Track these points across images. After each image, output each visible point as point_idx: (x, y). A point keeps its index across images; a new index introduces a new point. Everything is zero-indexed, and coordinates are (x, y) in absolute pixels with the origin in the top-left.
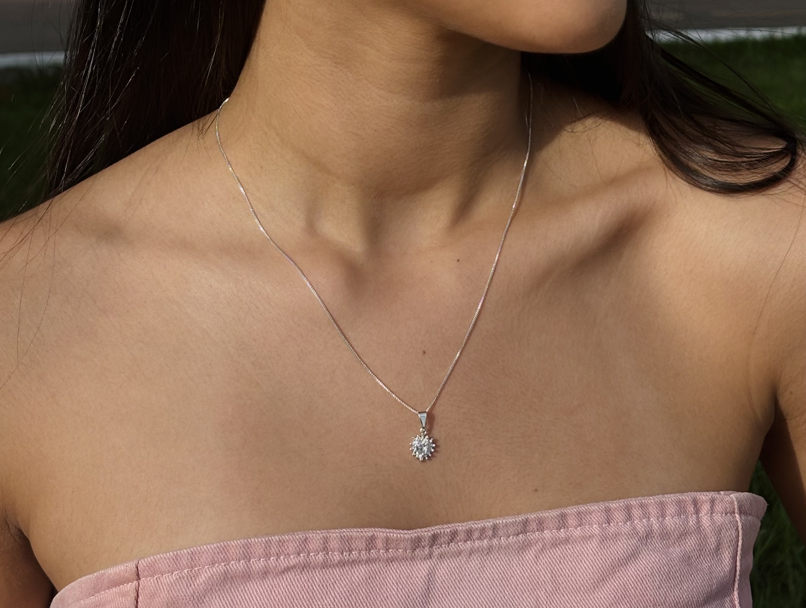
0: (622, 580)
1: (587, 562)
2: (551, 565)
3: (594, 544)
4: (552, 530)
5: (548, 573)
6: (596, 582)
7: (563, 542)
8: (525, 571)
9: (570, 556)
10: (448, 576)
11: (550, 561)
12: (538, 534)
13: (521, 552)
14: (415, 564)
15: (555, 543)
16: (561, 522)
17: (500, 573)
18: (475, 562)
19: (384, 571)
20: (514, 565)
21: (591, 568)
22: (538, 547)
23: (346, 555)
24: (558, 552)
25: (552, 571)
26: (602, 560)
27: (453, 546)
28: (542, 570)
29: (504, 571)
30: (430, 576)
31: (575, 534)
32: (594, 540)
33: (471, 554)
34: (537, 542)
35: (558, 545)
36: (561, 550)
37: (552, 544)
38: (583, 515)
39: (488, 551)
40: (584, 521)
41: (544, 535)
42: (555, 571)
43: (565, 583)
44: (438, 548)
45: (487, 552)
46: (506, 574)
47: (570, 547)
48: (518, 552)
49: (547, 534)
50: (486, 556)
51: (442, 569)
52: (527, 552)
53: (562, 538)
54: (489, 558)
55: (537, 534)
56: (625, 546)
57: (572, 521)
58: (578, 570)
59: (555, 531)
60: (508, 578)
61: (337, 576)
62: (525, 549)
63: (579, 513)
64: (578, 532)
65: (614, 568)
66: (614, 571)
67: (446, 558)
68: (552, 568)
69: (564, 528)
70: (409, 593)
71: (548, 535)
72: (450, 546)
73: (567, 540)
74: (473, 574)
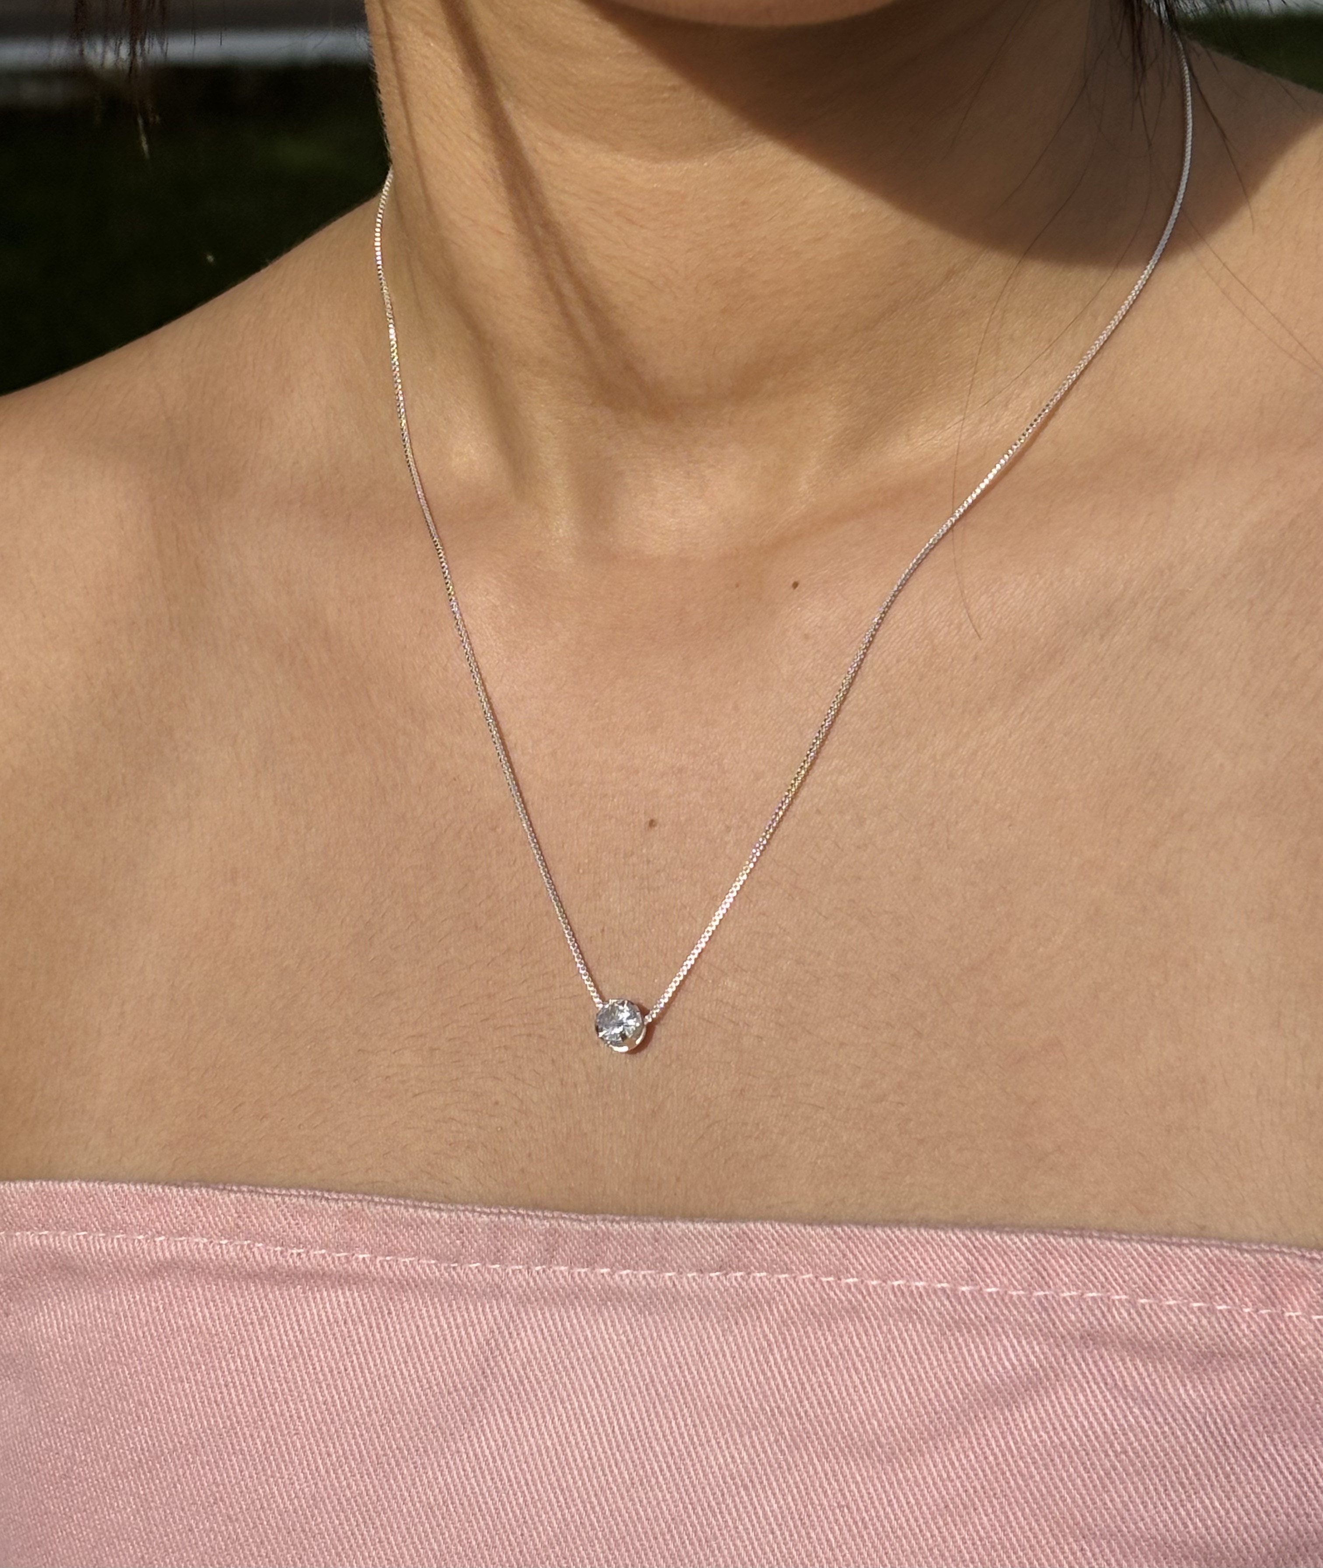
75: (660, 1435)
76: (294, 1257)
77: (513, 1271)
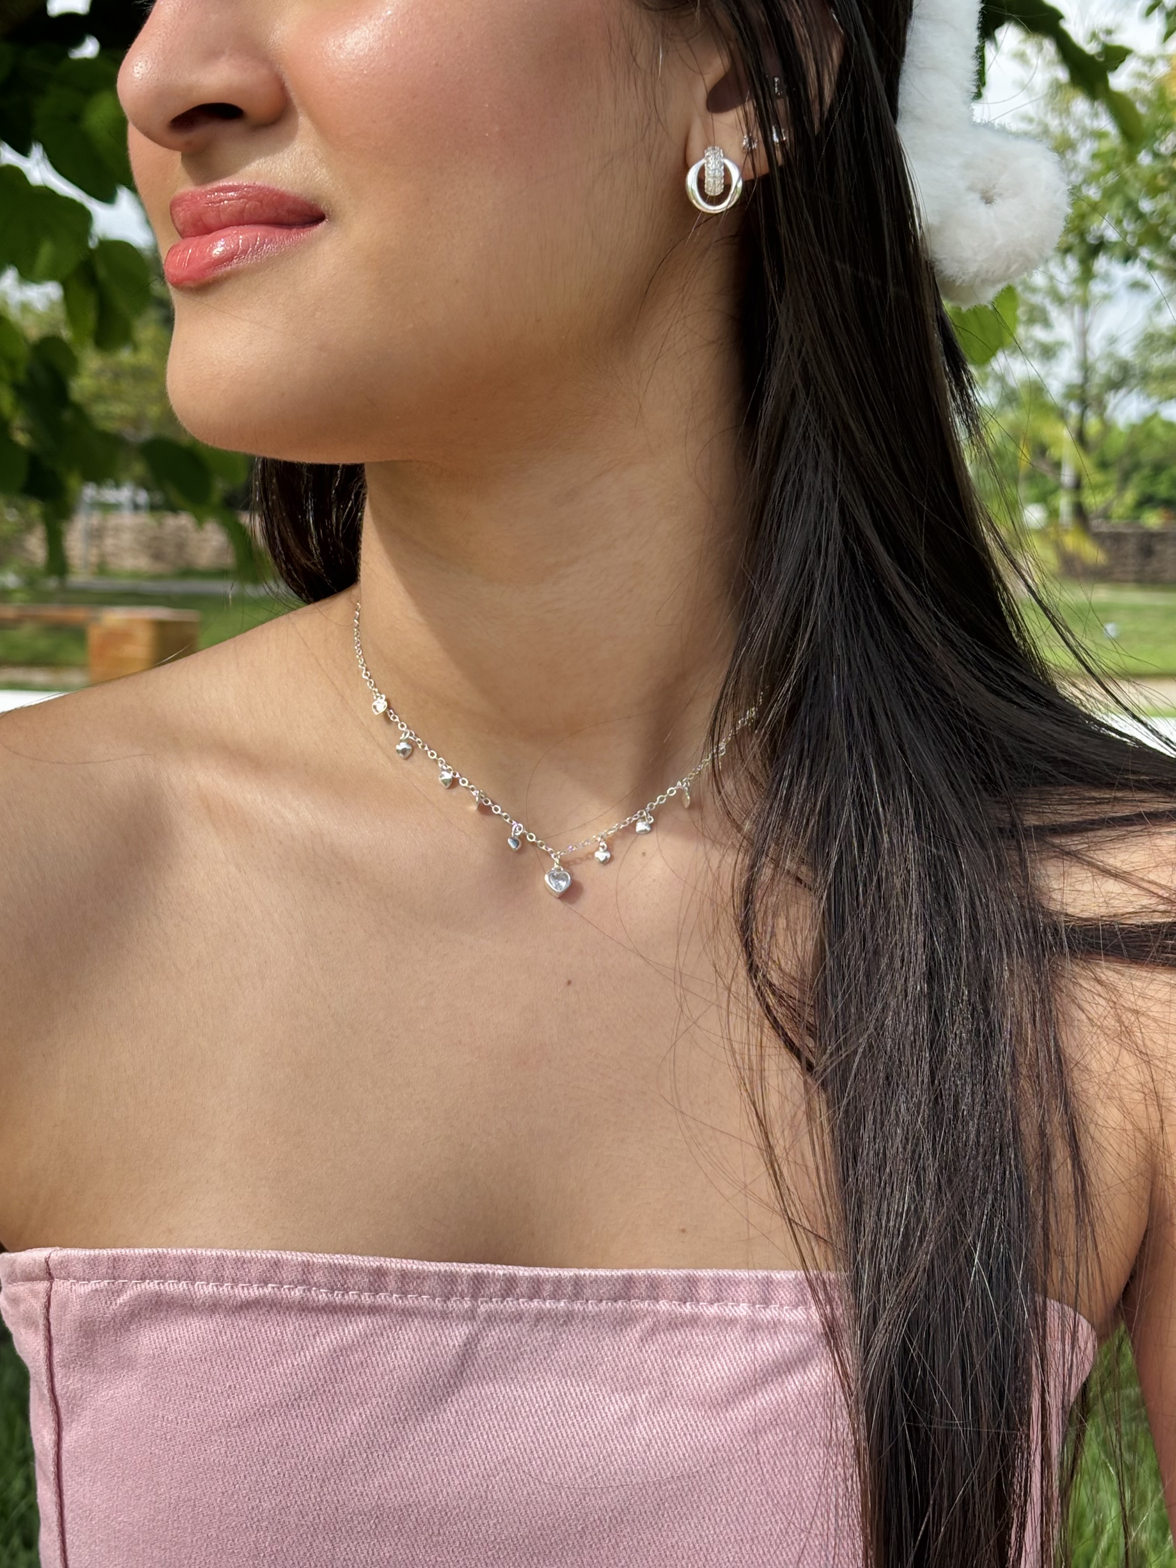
0: (776, 1395)
1: (722, 1360)
2: (664, 1356)
3: (736, 1333)
4: (671, 1301)
5: (657, 1368)
6: (732, 1392)
7: (688, 1323)
8: (621, 1359)
9: (697, 1346)
10: (497, 1349)
11: (664, 1348)
12: (649, 1305)
13: (618, 1328)
14: (448, 1325)
15: (675, 1324)
16: (687, 1289)
17: (581, 1357)
18: (545, 1334)
19: (398, 1328)
20: (606, 1348)
21: (726, 1369)
22: (647, 1324)
23: (337, 1295)
24: (678, 1337)
25: (664, 1366)
26: (746, 1359)
27: (510, 1303)
28: (649, 1362)
29: (588, 1353)
30: (468, 1347)
31: (708, 1312)
32: (738, 1327)
33: (538, 1320)
34: (645, 1315)
35: (679, 1327)
36: (684, 1336)
37: (670, 1323)
38: (724, 1285)
39: (565, 1318)
40: (725, 1294)
41: (658, 1306)
42: (669, 1366)
43: (681, 1388)
44: (486, 1302)
45: (565, 1321)
46: (590, 1358)
47: (698, 1331)
48: (615, 1328)
49: (663, 1306)
50: (562, 1325)
51: (490, 1338)
52: (629, 1330)
53: (686, 1315)
54: (567, 1331)
55: (646, 1304)
56: (788, 1343)
57: (705, 1292)
58: (705, 1369)
59: (677, 1303)
60: (593, 1366)
61: (323, 1324)
62: (626, 1324)
63: (718, 1282)
64: (713, 1310)
65: (764, 1375)
66: (764, 1380)
67: (498, 1321)
68: (664, 1361)
69: (692, 1301)
70: (429, 1367)
71: (664, 1308)
72: (505, 1303)
73: (693, 1321)
74: (539, 1351)
75: (574, 1395)
76: (338, 1297)
77: (482, 1303)
